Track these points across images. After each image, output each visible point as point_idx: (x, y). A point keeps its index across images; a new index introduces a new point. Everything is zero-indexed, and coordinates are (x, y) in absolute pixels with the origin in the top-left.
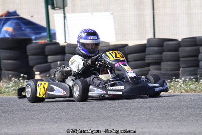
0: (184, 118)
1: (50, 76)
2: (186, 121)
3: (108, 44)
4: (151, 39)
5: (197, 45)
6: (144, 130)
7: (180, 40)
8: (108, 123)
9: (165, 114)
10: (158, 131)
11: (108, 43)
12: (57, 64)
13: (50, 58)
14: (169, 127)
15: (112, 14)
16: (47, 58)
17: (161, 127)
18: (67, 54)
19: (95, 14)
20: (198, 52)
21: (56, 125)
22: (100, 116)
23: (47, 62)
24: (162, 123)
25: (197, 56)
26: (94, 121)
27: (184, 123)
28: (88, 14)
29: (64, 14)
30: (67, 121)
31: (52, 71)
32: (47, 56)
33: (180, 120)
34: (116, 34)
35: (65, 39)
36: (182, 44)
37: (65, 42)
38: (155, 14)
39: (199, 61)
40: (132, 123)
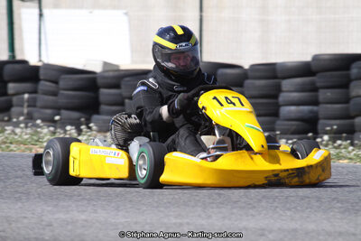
0: (251, 202)
1: (10, 120)
2: (254, 207)
3: (115, 68)
5: (275, 77)
6: (179, 221)
7: (246, 67)
8: (113, 205)
10: (203, 222)
11: (117, 66)
12: (23, 98)
13: (12, 87)
14: (224, 218)
15: (126, 14)
16: (5, 88)
17: (210, 217)
18: (42, 82)
19: (96, 12)
20: (278, 89)
21: (20, 204)
23: (5, 94)
24: (211, 210)
25: (276, 97)
26: (89, 200)
27: (251, 211)
28: (84, 12)
29: (41, 10)
30: (39, 197)
31: (14, 110)
32: (6, 83)
33: (243, 205)
34: (132, 52)
35: (40, 56)
36: (250, 74)
37: (40, 61)
38: (204, 18)
39: (278, 106)
40: (158, 207)
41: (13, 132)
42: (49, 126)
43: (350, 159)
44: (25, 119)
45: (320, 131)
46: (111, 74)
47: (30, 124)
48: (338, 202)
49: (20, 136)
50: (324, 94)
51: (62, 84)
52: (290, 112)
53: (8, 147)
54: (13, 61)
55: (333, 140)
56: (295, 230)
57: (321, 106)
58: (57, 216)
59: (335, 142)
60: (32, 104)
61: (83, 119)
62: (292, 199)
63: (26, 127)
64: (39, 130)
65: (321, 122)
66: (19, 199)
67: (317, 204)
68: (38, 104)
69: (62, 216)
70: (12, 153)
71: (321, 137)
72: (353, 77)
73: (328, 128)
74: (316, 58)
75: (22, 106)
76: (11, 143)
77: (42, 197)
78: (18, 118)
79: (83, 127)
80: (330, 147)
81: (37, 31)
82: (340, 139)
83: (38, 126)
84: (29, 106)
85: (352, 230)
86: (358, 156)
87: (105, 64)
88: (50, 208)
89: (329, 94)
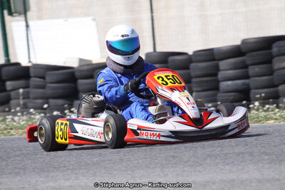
0: (198, 161)
1: (10, 110)
2: (201, 165)
3: (89, 63)
4: (151, 53)
5: (214, 60)
7: (191, 53)
8: (91, 172)
9: (171, 156)
11: (91, 61)
12: (19, 93)
13: (9, 85)
14: (177, 175)
15: (94, 20)
16: (4, 85)
17: (166, 175)
18: (32, 79)
19: (71, 20)
20: (217, 69)
21: (19, 178)
22: (81, 162)
23: (4, 90)
25: (215, 75)
26: (72, 170)
28: (61, 21)
29: (27, 22)
30: (34, 171)
31: (13, 102)
32: (4, 82)
34: (101, 49)
35: (29, 57)
36: (194, 59)
37: (30, 62)
38: (155, 18)
39: (218, 82)
40: (126, 170)
41: (13, 119)
42: (40, 113)
43: (276, 119)
44: (21, 108)
45: (252, 99)
46: (86, 68)
47: (25, 113)
48: (266, 155)
49: (19, 123)
50: (253, 70)
51: (48, 79)
52: (228, 86)
53: (9, 132)
54: (8, 64)
55: (263, 105)
56: (233, 180)
57: (252, 79)
58: (48, 185)
59: (264, 106)
60: (26, 96)
61: (66, 106)
62: (230, 155)
63: (23, 115)
64: (32, 116)
65: (252, 91)
66: (18, 174)
67: (250, 158)
68: (31, 96)
69: (51, 184)
70: (13, 136)
71: (253, 104)
72: (274, 54)
73: (258, 96)
74: (244, 42)
75: (18, 99)
76: (11, 129)
77: (36, 170)
78: (15, 109)
79: (66, 111)
80: (261, 110)
81: (25, 39)
82: (268, 104)
83: (31, 114)
84: (24, 98)
85: (277, 177)
86: (281, 116)
87: (81, 60)
88: (42, 179)
89: (257, 69)
